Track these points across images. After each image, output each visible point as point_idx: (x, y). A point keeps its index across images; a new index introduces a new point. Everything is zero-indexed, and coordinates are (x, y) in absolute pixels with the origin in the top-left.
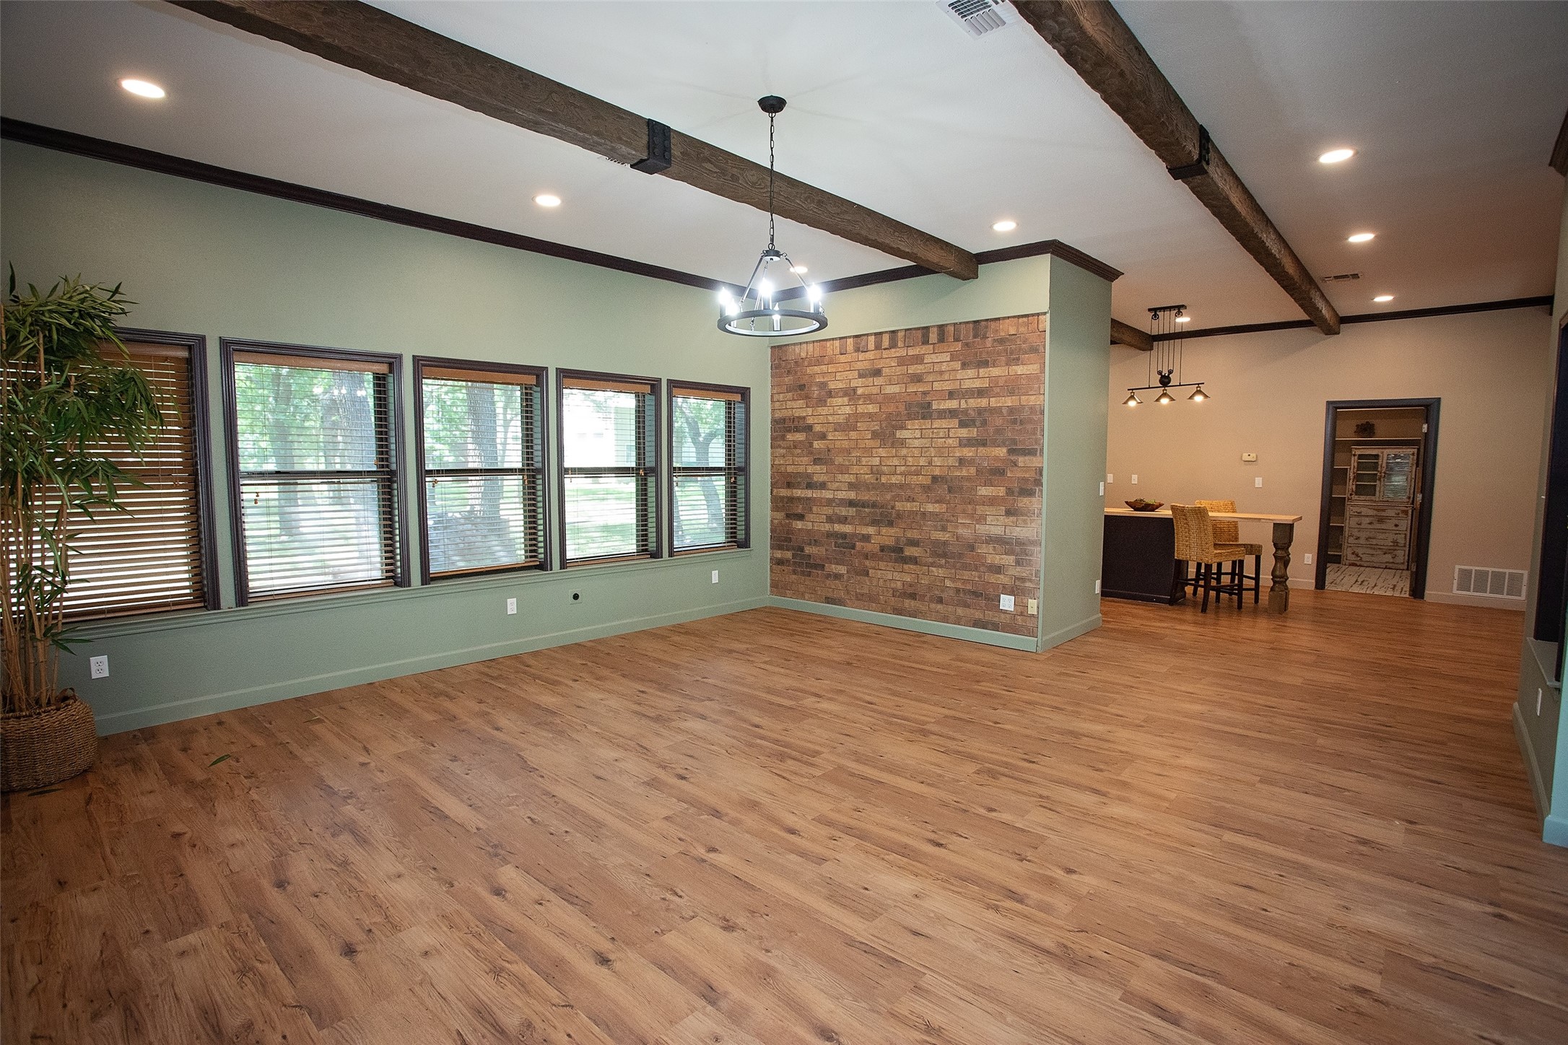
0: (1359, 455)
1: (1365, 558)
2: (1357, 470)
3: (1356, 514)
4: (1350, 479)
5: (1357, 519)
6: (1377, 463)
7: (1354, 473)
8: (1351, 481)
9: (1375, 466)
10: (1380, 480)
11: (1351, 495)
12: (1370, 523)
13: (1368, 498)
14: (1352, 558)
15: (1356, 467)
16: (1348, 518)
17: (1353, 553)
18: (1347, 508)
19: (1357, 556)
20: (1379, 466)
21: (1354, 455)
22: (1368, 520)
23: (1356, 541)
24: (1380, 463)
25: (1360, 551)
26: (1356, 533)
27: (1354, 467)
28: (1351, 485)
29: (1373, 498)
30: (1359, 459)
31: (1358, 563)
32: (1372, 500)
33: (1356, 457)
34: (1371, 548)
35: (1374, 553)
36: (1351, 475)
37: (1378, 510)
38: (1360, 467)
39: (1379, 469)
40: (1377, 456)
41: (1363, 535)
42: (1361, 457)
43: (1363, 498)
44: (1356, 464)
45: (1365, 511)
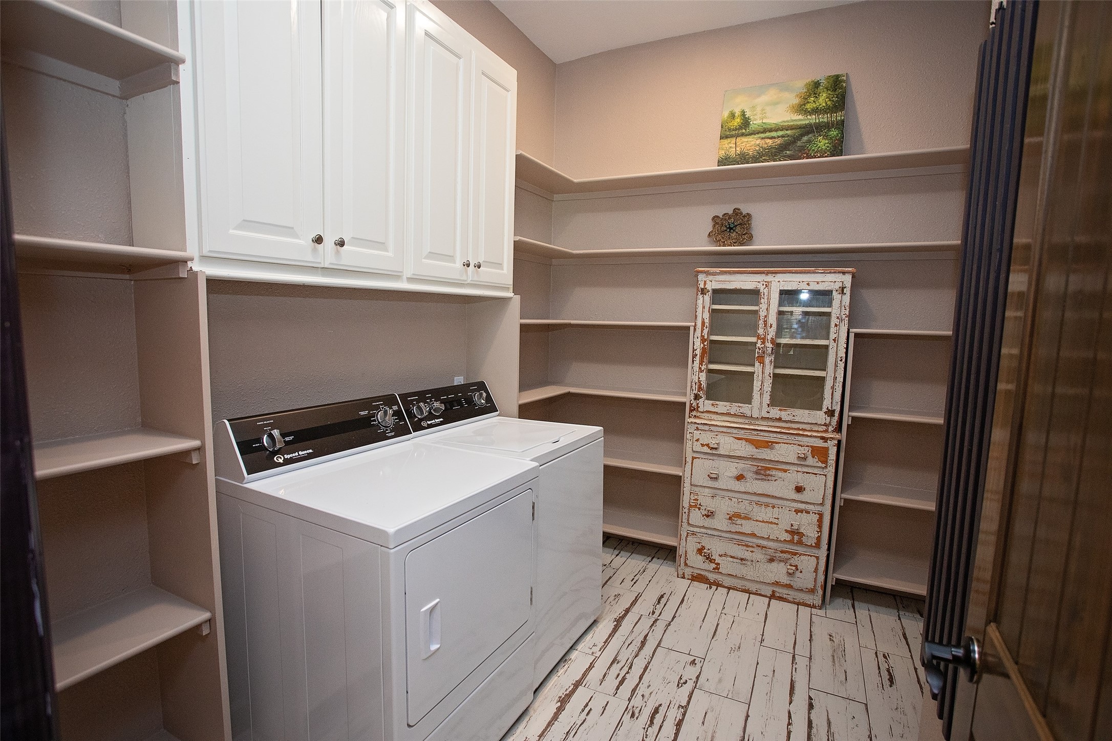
0: (715, 291)
1: (727, 566)
2: (710, 333)
3: (706, 449)
4: (694, 356)
5: (708, 463)
6: (756, 312)
7: (703, 340)
8: (698, 359)
9: (750, 322)
10: (762, 362)
11: (697, 397)
12: (740, 478)
13: (734, 408)
14: (697, 562)
15: (707, 321)
16: (689, 460)
17: (700, 551)
18: (689, 429)
19: (709, 559)
20: (761, 322)
21: (703, 291)
22: (729, 469)
23: (708, 522)
24: (762, 314)
25: (716, 547)
26: (707, 502)
27: (703, 323)
28: (696, 374)
29: (745, 409)
30: (714, 302)
31: (712, 577)
32: (743, 416)
33: (707, 298)
34: (740, 543)
35: (747, 555)
36: (696, 344)
37: (757, 444)
38: (718, 320)
39: (761, 331)
40: (754, 295)
41: (723, 507)
42: (719, 295)
43: (722, 406)
44: (707, 316)
45: (727, 444)
